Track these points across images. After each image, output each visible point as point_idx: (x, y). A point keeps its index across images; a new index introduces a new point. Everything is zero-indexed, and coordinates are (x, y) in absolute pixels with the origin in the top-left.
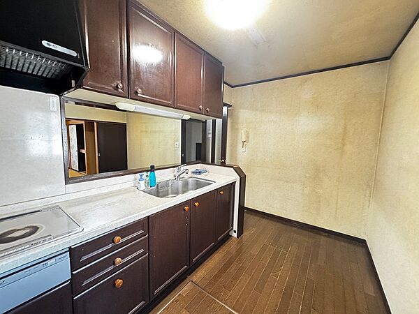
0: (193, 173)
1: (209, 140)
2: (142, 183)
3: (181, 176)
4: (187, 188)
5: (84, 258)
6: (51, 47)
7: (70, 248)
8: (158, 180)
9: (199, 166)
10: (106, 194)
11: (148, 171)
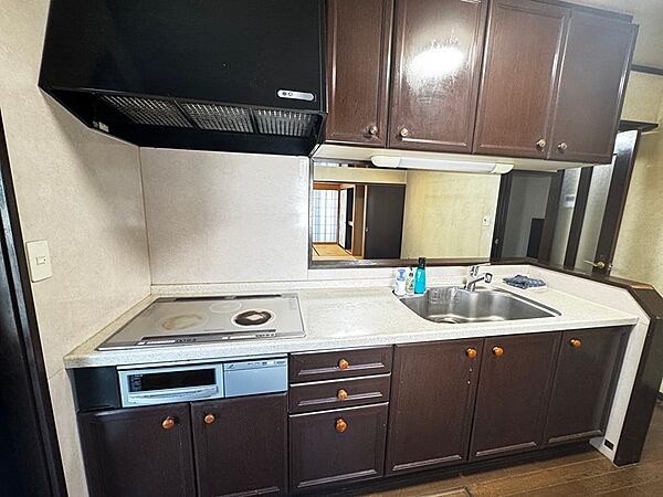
0: (507, 281)
1: (567, 215)
2: (402, 285)
3: (478, 284)
4: (489, 309)
5: (303, 372)
6: (287, 96)
7: (289, 354)
8: (428, 285)
9: (527, 271)
10: (349, 290)
11: (414, 266)
